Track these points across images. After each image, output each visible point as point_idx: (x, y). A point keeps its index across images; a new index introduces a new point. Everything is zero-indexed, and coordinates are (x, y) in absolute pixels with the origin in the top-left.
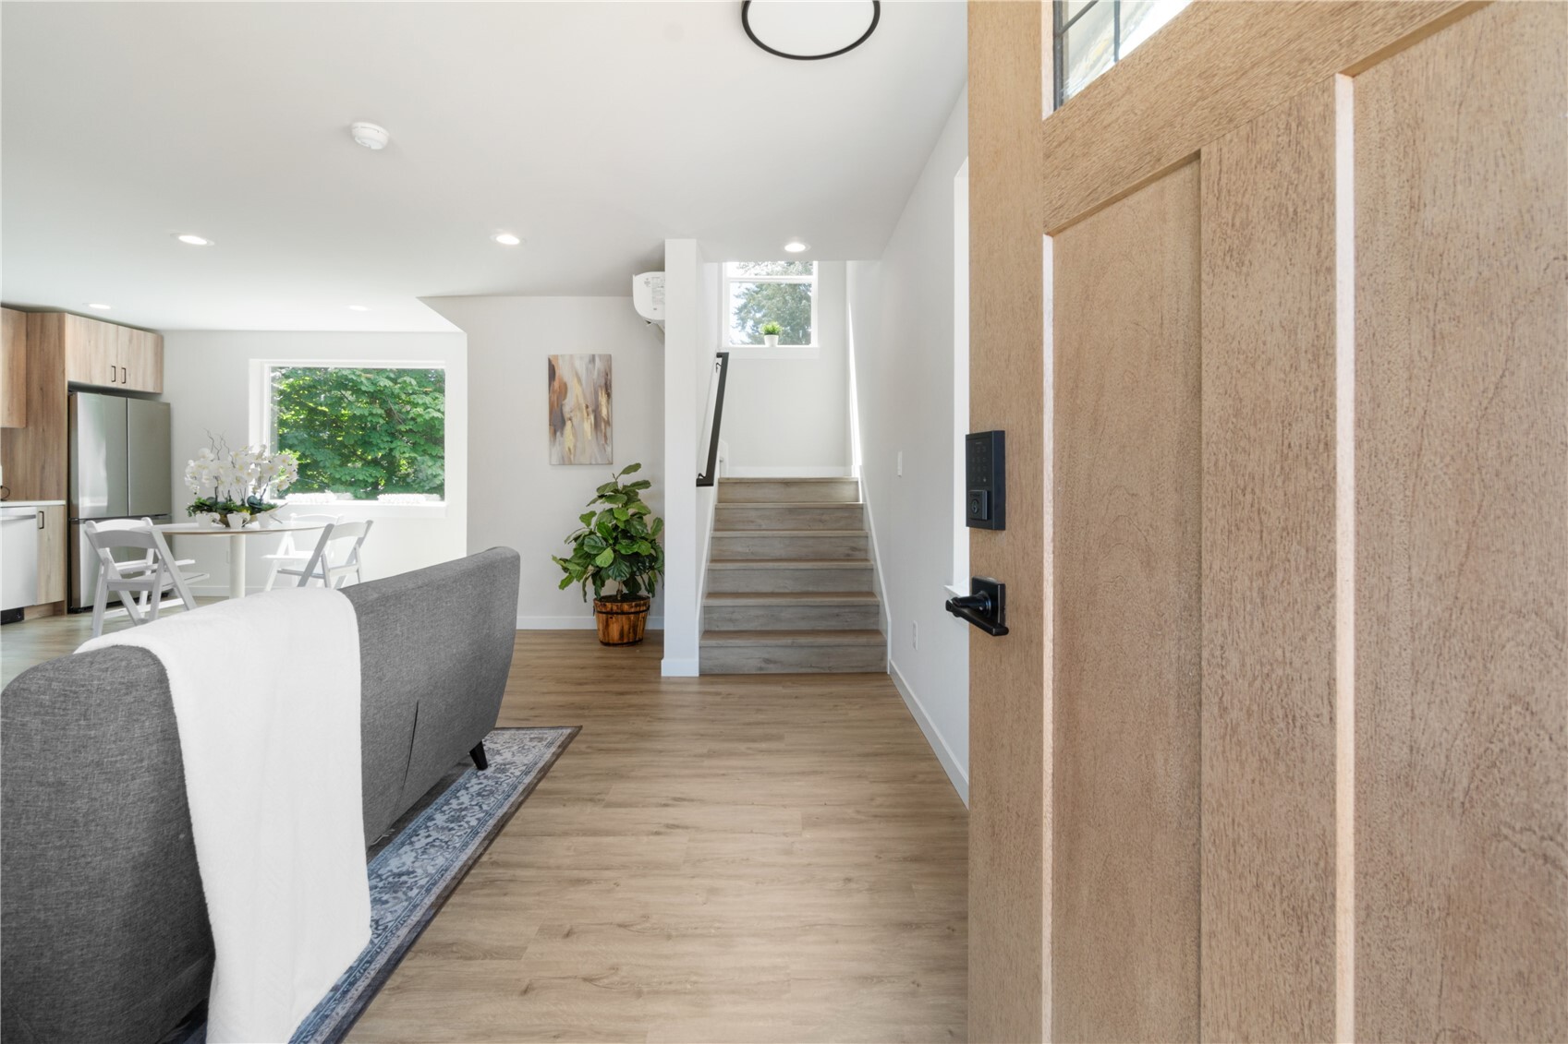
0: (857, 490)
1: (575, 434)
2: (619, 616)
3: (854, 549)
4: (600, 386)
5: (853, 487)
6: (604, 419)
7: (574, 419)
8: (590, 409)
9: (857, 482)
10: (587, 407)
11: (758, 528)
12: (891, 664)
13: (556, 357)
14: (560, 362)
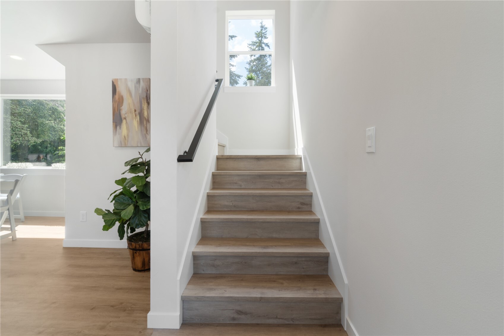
0: (301, 163)
1: (128, 129)
2: (141, 252)
3: (303, 204)
4: (144, 98)
5: (298, 161)
6: (145, 119)
7: (127, 119)
8: (137, 112)
9: (301, 158)
10: (135, 111)
11: (240, 187)
12: (347, 321)
13: (117, 80)
14: (119, 83)
